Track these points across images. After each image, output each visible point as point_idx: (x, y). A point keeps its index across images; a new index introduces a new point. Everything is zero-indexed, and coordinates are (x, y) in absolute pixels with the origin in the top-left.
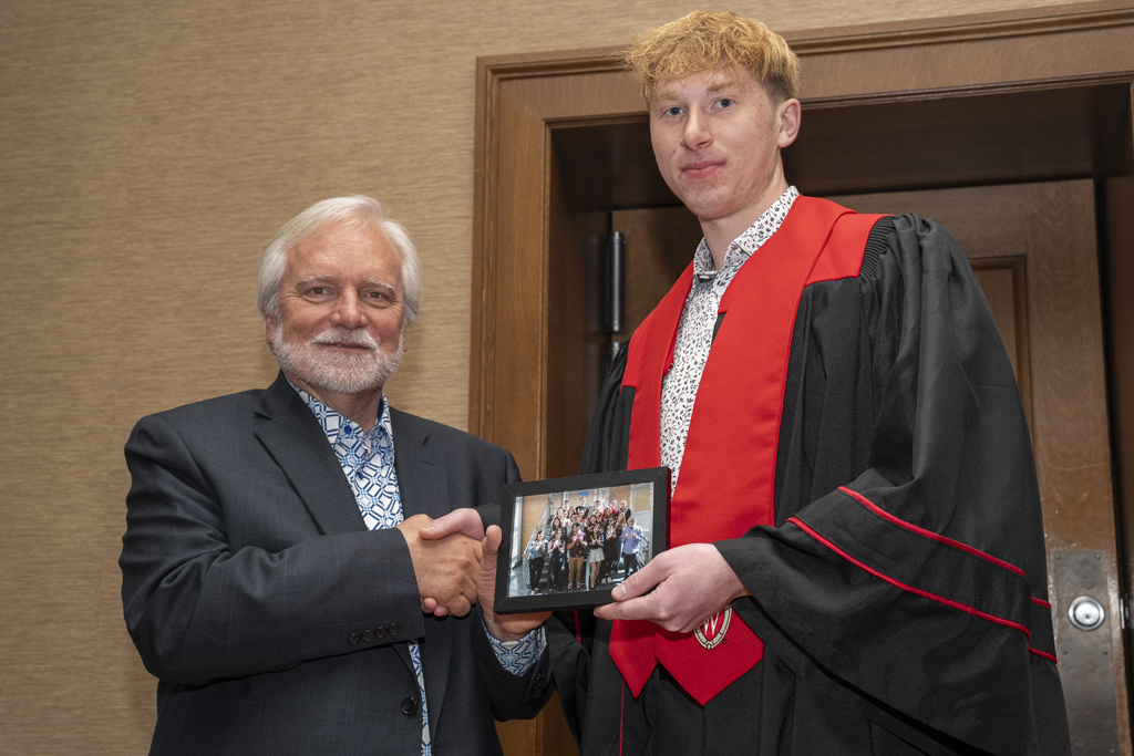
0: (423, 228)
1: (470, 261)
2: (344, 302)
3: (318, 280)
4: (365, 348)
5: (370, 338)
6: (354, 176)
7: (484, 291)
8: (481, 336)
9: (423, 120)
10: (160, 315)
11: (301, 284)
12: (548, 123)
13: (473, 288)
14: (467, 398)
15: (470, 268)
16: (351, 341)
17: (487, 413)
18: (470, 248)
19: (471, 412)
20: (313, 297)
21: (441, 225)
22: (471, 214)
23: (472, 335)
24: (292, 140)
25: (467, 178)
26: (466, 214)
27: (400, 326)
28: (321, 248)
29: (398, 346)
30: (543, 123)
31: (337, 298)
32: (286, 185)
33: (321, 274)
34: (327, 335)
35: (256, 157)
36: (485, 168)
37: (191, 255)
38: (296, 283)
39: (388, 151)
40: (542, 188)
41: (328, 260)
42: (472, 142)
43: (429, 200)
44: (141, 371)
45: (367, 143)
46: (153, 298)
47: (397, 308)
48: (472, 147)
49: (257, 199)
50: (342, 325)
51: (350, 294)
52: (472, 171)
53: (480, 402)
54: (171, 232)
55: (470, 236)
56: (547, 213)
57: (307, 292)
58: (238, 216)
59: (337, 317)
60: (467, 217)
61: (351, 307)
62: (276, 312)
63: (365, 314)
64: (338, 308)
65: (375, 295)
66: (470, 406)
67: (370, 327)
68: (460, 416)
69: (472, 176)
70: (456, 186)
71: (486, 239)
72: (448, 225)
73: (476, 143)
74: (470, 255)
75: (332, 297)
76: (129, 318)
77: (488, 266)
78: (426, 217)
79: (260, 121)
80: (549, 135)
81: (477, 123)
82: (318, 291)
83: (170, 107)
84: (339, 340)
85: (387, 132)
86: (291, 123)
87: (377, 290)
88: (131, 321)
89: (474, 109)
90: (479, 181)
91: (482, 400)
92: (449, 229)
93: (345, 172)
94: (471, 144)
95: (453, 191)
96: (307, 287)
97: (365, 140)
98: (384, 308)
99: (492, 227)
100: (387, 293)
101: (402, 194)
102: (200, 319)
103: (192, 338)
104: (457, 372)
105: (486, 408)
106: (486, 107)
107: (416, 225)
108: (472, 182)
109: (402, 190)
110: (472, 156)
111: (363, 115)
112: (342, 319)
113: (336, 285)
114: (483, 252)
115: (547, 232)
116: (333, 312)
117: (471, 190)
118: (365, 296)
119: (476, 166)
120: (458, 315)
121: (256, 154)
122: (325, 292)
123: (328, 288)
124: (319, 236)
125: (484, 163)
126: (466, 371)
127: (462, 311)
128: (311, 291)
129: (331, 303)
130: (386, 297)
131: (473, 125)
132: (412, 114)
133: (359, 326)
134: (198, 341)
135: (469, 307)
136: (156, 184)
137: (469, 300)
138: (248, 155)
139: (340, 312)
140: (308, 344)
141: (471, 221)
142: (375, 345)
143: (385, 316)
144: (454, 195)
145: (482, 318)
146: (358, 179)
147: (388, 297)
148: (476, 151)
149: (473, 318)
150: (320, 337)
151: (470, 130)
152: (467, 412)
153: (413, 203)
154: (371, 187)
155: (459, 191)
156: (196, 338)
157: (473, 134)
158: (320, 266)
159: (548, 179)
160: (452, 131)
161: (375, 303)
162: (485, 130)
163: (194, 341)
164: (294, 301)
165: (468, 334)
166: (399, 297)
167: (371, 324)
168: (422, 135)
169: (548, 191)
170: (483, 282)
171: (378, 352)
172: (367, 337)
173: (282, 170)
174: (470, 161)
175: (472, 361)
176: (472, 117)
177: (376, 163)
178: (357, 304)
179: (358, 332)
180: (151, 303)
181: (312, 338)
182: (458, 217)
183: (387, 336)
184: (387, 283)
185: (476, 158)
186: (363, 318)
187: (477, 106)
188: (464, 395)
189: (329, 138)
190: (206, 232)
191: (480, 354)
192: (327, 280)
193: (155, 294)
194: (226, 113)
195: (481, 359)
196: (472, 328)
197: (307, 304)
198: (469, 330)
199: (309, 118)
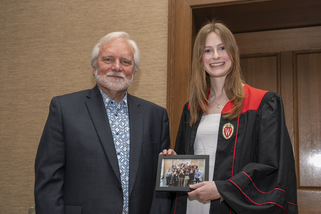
0: (152, 41)
1: (167, 51)
2: (116, 63)
3: (108, 56)
4: (121, 78)
5: (123, 75)
6: (131, 25)
7: (171, 60)
8: (170, 74)
9: (152, 7)
10: (74, 69)
11: (103, 57)
12: (191, 7)
13: (168, 59)
14: (166, 94)
15: (167, 53)
16: (117, 75)
17: (172, 99)
18: (167, 47)
19: (167, 98)
20: (106, 61)
21: (158, 40)
22: (167, 36)
23: (168, 74)
24: (112, 14)
25: (166, 25)
26: (165, 36)
27: (132, 72)
28: (110, 47)
29: (132, 78)
30: (190, 7)
31: (114, 62)
32: (111, 28)
33: (109, 54)
34: (110, 73)
35: (102, 20)
36: (171, 22)
37: (82, 51)
38: (102, 57)
39: (141, 17)
40: (189, 27)
41: (111, 51)
42: (168, 13)
43: (154, 32)
44: (68, 86)
45: (135, 15)
46: (72, 64)
47: (132, 66)
48: (167, 15)
49: (102, 33)
50: (114, 70)
51: (118, 61)
52: (167, 23)
53: (170, 95)
54: (77, 44)
55: (167, 43)
56: (191, 36)
57: (105, 60)
58: (97, 39)
59: (113, 68)
60: (166, 37)
61: (117, 65)
62: (96, 66)
63: (122, 67)
64: (114, 65)
65: (125, 62)
66: (167, 96)
67: (123, 72)
68: (164, 99)
69: (167, 24)
70: (162, 28)
71: (172, 44)
72: (160, 40)
73: (168, 14)
74: (167, 49)
75: (112, 62)
76: (65, 70)
77: (173, 53)
78: (153, 37)
79: (103, 9)
80: (191, 11)
81: (169, 7)
82: (108, 60)
83: (75, 5)
84: (114, 75)
85: (141, 11)
86: (112, 9)
87: (126, 60)
88: (65, 71)
89: (168, 3)
90: (170, 26)
91: (171, 94)
92: (161, 41)
93: (128, 24)
94: (167, 14)
95: (161, 29)
96: (105, 58)
97: (135, 14)
98: (128, 66)
99: (173, 40)
100: (129, 62)
101: (146, 31)
102: (86, 70)
103: (83, 76)
104: (163, 86)
105: (172, 97)
106: (172, 2)
107: (150, 40)
108: (167, 26)
109: (146, 29)
110: (167, 18)
111: (134, 6)
112: (115, 69)
113: (114, 58)
114: (171, 48)
115: (191, 42)
116: (112, 66)
117: (167, 29)
118: (122, 62)
119: (169, 21)
120: (163, 68)
121: (101, 19)
122: (110, 60)
123: (111, 59)
124: (109, 43)
125: (171, 20)
126: (166, 85)
127: (164, 67)
128: (106, 60)
129: (112, 63)
130: (128, 63)
131: (168, 8)
132: (149, 5)
133: (120, 71)
134: (85, 77)
135: (167, 65)
136: (72, 29)
137: (167, 63)
138: (99, 19)
139: (114, 66)
140: (105, 76)
141: (167, 38)
142: (125, 77)
143: (128, 68)
144: (162, 30)
145: (171, 69)
146: (133, 26)
147: (129, 63)
148: (169, 16)
149: (168, 69)
150: (108, 74)
151: (167, 10)
152: (166, 98)
153: (149, 33)
154: (137, 28)
155: (163, 29)
156: (84, 76)
157: (168, 11)
158: (109, 52)
159: (191, 25)
160: (161, 10)
161: (125, 64)
162: (172, 9)
163: (84, 77)
164: (101, 63)
165: (167, 74)
166: (133, 63)
167: (123, 71)
168: (152, 12)
169: (191, 28)
170: (171, 57)
171: (125, 79)
172: (122, 75)
173: (109, 24)
174: (167, 20)
175: (167, 83)
176: (167, 5)
177: (138, 21)
178: (119, 64)
179: (119, 73)
180: (71, 65)
181: (106, 74)
182: (163, 37)
183: (128, 75)
184: (129, 59)
185: (168, 19)
186: (121, 69)
187: (169, 2)
188: (165, 93)
189: (124, 13)
190: (87, 43)
191: (170, 80)
192: (111, 56)
193: (72, 63)
194: (93, 6)
195: (170, 82)
196: (167, 72)
197: (105, 63)
198: (167, 73)
199: (118, 7)
